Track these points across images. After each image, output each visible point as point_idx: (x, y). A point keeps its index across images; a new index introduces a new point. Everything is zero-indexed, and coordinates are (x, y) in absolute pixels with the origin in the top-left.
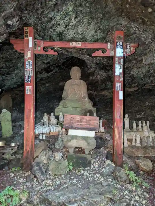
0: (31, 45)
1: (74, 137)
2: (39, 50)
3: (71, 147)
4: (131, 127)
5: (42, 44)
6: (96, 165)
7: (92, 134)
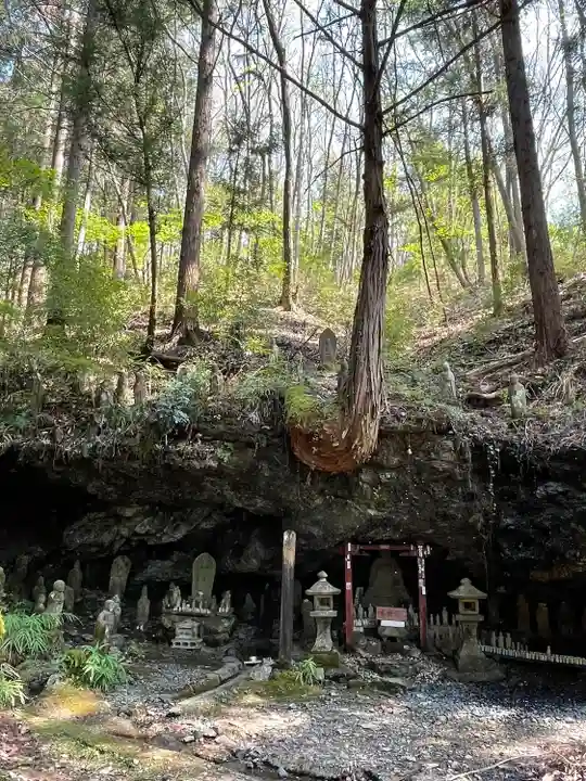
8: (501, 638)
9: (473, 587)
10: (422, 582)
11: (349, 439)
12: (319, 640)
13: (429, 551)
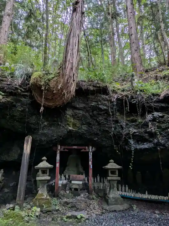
0: (59, 148)
1: (74, 184)
2: (62, 150)
3: (73, 188)
4: (100, 181)
5: (63, 147)
6: (82, 195)
7: (81, 183)
8: (123, 187)
9: (115, 164)
10: (90, 163)
11: (62, 89)
12: (40, 192)
13: (94, 149)
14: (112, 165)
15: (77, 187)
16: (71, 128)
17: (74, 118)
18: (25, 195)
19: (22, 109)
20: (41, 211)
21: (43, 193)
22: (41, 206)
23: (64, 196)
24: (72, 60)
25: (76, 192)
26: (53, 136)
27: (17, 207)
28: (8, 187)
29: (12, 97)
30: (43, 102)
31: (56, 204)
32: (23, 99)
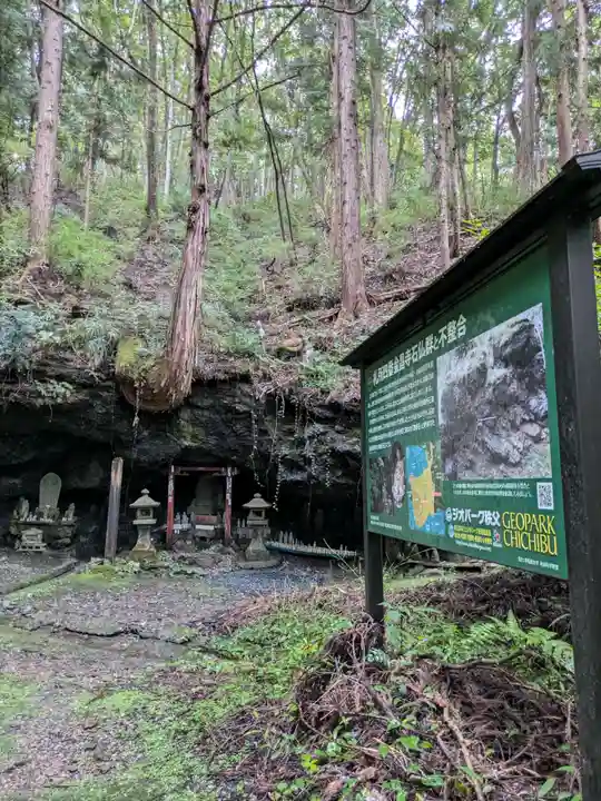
0: (173, 471)
1: (199, 530)
2: (178, 473)
3: (197, 537)
5: (180, 469)
6: (213, 548)
7: (212, 528)
8: (286, 536)
9: (262, 500)
10: (228, 496)
11: (167, 388)
12: (139, 542)
13: (236, 472)
14: (257, 502)
15: (204, 535)
16: (186, 443)
17: (194, 425)
18: (118, 547)
19: (104, 410)
20: (142, 567)
21: (145, 543)
22: (142, 561)
23: (181, 548)
24: (184, 337)
25: (202, 542)
26: (158, 455)
27: (106, 561)
28: (86, 535)
29: (85, 391)
30: (138, 404)
31: (165, 558)
32: (105, 394)
